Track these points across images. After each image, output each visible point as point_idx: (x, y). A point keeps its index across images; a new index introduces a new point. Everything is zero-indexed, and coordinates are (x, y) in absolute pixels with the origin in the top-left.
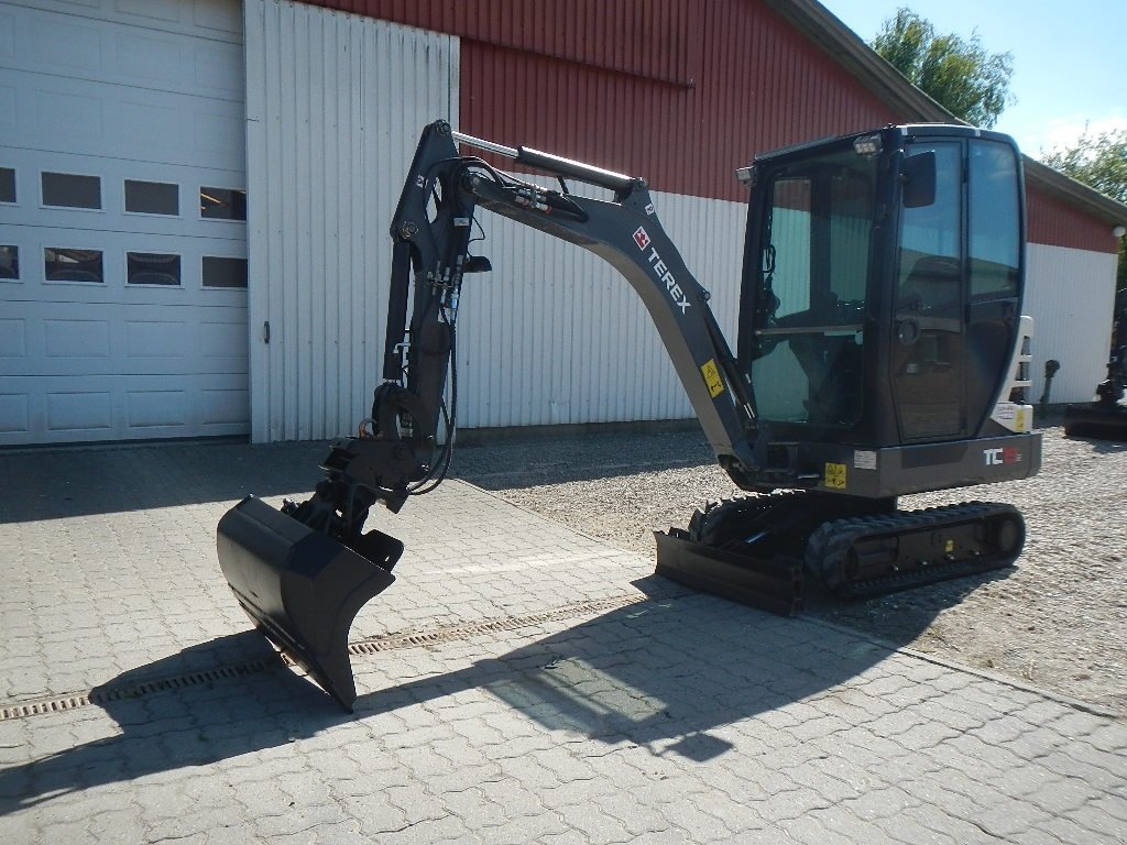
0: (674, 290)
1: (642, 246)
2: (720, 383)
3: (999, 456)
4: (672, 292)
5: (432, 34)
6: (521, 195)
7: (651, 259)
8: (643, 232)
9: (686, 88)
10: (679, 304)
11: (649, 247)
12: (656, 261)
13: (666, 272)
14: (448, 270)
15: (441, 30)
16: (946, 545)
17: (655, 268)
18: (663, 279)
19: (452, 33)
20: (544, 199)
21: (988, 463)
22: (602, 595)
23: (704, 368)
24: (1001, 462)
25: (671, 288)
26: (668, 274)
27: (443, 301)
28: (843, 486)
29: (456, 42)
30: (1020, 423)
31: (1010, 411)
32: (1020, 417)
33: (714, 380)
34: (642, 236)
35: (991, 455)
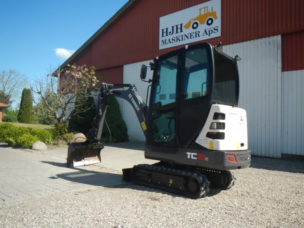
3: (194, 156)
4: (136, 106)
5: (271, 38)
8: (130, 94)
11: (132, 97)
12: (133, 100)
13: (134, 102)
17: (132, 102)
23: (142, 123)
24: (196, 158)
29: (279, 37)
30: (211, 146)
31: (205, 140)
32: (211, 143)
33: (144, 126)
34: (130, 96)
35: (191, 155)
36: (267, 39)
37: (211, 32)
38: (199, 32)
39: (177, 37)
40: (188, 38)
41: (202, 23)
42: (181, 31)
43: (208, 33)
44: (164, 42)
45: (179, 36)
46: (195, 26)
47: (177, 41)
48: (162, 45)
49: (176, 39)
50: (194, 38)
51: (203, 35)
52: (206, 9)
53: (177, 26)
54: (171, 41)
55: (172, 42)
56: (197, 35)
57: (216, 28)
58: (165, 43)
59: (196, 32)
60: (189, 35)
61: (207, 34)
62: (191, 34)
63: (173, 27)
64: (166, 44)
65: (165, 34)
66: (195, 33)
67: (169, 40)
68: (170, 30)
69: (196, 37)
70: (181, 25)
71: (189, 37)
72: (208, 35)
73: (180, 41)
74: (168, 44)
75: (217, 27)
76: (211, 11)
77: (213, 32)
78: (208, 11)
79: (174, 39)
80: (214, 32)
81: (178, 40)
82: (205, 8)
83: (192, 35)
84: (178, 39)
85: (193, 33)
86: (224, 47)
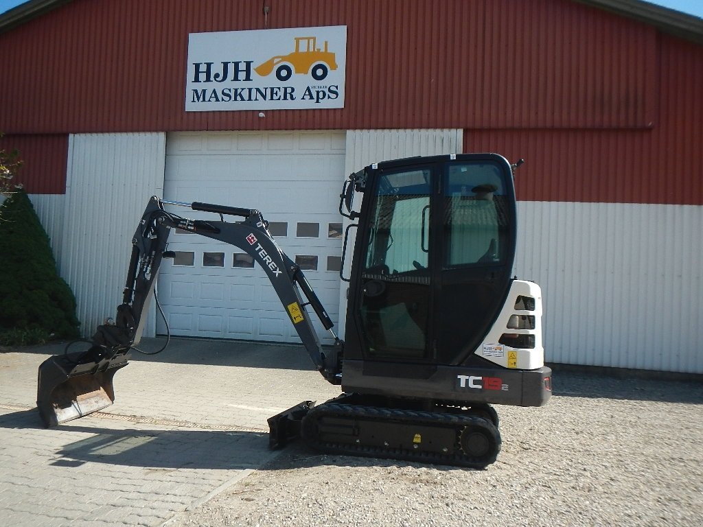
0: (271, 264)
1: (252, 242)
2: (301, 315)
3: (475, 382)
4: (269, 266)
5: (446, 131)
6: (181, 224)
7: (257, 249)
8: (253, 236)
10: (274, 272)
11: (257, 243)
12: (260, 250)
13: (266, 256)
14: (148, 258)
15: (450, 127)
16: (413, 437)
17: (260, 254)
18: (264, 259)
19: (457, 127)
20: (193, 224)
23: (290, 307)
24: (480, 387)
25: (269, 263)
26: (268, 256)
29: (460, 132)
30: (513, 361)
31: (498, 351)
32: (512, 356)
33: (297, 313)
34: (252, 238)
35: (467, 381)
36: (438, 131)
37: (321, 95)
38: (293, 90)
39: (236, 90)
40: (264, 97)
41: (300, 70)
42: (248, 78)
43: (315, 95)
44: (200, 96)
45: (243, 89)
46: (284, 73)
47: (236, 99)
48: (194, 101)
49: (232, 94)
50: (279, 99)
51: (303, 98)
52: (311, 41)
53: (236, 64)
54: (220, 96)
55: (223, 100)
56: (288, 96)
57: (333, 89)
58: (201, 99)
59: (286, 89)
60: (269, 91)
61: (312, 98)
62: (272, 89)
63: (226, 65)
64: (204, 100)
65: (202, 77)
66: (283, 90)
67: (214, 91)
68: (217, 69)
69: (285, 98)
70: (248, 64)
71: (268, 96)
72: (315, 100)
73: (243, 99)
74: (209, 101)
75: (337, 87)
76: (323, 50)
77: (327, 96)
78: (317, 47)
79: (227, 91)
80: (329, 97)
81: (239, 98)
82: (309, 39)
83: (276, 94)
84: (237, 95)
85: (279, 88)
86: (349, 132)
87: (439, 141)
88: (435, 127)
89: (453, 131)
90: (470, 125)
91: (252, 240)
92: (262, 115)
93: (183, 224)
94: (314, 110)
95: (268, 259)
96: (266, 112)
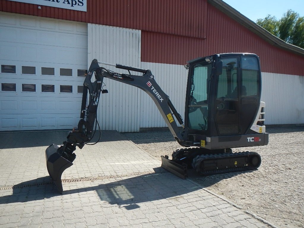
0: (159, 96)
1: (149, 86)
2: (173, 119)
3: (252, 139)
4: (158, 97)
5: (134, 30)
6: (115, 75)
7: (152, 89)
8: (150, 82)
9: (204, 39)
10: (160, 100)
11: (151, 86)
12: (153, 89)
14: (96, 93)
16: (234, 163)
17: (153, 91)
18: (155, 94)
19: (139, 29)
20: (121, 76)
21: (249, 141)
22: (143, 171)
23: (168, 116)
24: (253, 141)
25: (158, 96)
26: (157, 92)
27: (94, 100)
28: (204, 146)
29: (140, 31)
30: (261, 130)
31: (257, 127)
33: (170, 118)
34: (149, 84)
35: (250, 139)
36: (131, 30)
37: (74, 3)
51: (64, 3)
61: (69, 3)
72: (71, 5)
77: (77, 4)
80: (78, 5)
86: (89, 25)
87: (131, 34)
88: (130, 28)
89: (137, 30)
90: (144, 29)
91: (150, 85)
92: (40, 7)
93: (116, 75)
94: (70, 10)
95: (157, 94)
96: (42, 6)
